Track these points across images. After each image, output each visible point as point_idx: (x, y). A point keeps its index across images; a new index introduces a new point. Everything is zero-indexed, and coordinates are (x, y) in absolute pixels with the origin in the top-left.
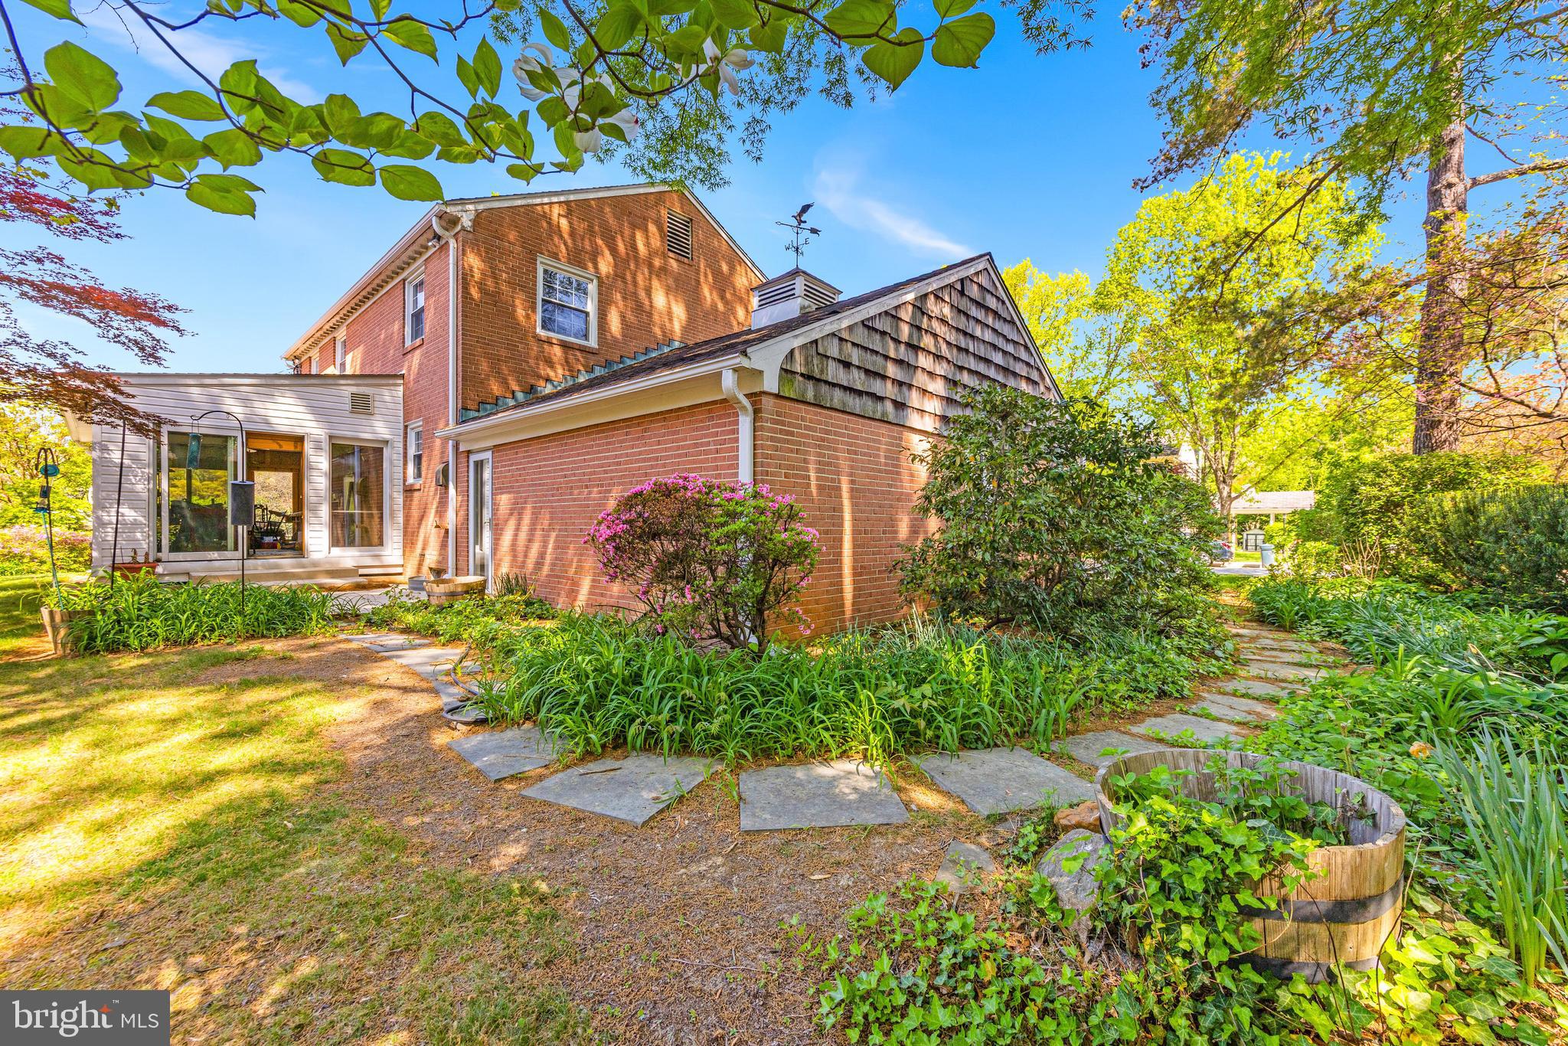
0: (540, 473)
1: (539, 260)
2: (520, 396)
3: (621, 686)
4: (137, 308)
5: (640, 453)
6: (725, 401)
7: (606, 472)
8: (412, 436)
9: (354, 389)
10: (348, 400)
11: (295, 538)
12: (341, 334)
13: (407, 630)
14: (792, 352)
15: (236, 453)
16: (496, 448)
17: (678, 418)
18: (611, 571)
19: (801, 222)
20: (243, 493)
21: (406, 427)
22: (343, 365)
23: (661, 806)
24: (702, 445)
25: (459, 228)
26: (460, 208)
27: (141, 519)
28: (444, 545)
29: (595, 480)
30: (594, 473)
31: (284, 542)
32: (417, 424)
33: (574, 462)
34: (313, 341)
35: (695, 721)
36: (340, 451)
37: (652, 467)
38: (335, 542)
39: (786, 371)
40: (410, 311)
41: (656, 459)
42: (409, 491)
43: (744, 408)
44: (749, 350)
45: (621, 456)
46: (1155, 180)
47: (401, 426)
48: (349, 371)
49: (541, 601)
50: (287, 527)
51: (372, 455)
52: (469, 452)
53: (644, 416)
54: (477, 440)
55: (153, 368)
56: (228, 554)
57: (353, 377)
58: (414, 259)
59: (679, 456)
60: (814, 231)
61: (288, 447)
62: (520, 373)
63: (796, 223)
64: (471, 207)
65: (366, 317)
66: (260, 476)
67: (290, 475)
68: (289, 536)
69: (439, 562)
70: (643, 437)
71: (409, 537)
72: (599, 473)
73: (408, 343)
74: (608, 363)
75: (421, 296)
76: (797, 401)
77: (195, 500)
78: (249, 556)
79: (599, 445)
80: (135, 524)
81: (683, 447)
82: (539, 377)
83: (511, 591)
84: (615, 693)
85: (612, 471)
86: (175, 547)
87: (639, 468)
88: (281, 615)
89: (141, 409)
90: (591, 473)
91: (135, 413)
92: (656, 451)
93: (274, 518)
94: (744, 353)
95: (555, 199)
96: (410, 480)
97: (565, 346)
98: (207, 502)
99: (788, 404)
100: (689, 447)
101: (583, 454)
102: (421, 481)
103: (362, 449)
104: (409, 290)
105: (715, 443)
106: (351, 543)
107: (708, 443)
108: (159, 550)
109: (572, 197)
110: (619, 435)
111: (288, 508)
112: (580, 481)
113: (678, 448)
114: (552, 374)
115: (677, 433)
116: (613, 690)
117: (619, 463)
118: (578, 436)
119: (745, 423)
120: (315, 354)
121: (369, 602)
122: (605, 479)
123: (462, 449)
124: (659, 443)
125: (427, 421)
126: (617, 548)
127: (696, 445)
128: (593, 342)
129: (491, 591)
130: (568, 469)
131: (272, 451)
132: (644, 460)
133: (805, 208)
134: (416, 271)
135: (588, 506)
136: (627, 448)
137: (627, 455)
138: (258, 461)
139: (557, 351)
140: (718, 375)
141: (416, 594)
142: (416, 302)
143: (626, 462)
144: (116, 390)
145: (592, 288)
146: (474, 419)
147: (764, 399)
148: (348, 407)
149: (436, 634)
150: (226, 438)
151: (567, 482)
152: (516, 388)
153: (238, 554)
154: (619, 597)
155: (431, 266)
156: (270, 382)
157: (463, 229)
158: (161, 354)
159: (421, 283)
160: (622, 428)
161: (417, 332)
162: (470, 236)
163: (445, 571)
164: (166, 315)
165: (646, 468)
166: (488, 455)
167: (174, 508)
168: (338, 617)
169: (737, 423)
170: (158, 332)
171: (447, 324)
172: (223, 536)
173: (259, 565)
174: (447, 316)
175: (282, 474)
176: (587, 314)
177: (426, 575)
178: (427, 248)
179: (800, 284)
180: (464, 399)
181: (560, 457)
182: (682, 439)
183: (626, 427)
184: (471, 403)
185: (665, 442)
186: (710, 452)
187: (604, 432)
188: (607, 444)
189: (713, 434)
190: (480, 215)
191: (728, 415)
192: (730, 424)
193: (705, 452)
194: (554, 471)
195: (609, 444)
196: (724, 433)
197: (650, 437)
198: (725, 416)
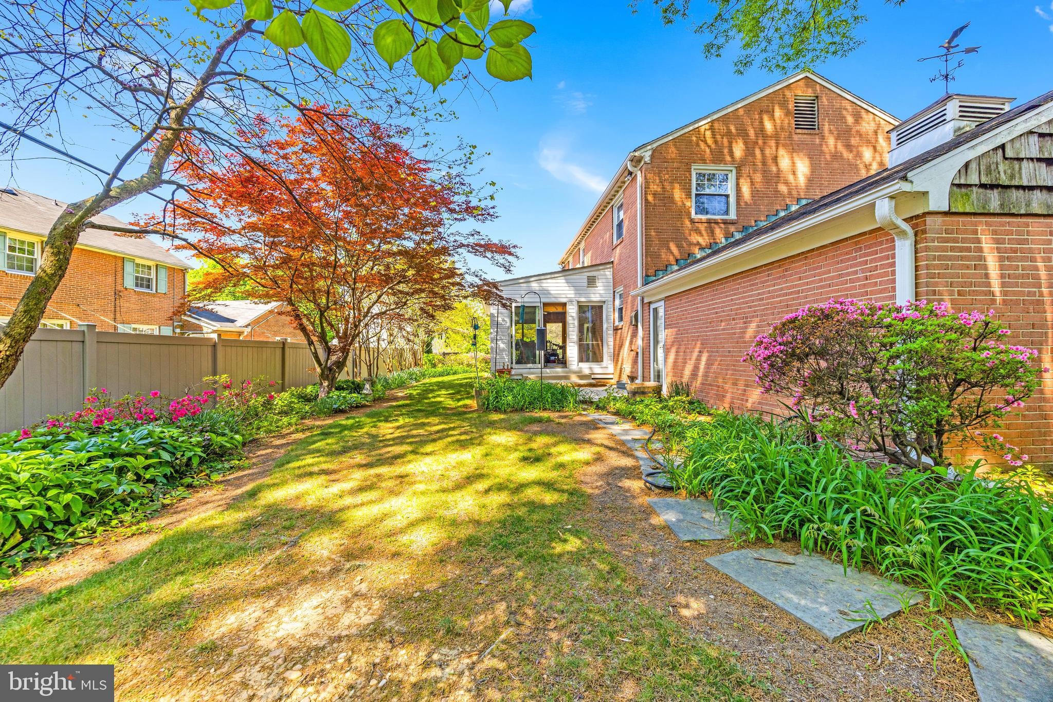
0: (697, 312)
1: (693, 167)
2: (683, 263)
3: (788, 486)
4: (503, 249)
5: (781, 289)
6: (880, 229)
7: (750, 307)
8: (617, 296)
9: (589, 274)
10: (586, 281)
11: (563, 357)
12: (582, 246)
13: (617, 413)
14: (967, 166)
15: (539, 315)
16: (667, 298)
17: (820, 255)
18: (767, 384)
20: (542, 333)
21: (614, 292)
22: (583, 262)
23: (853, 626)
24: (848, 274)
25: (643, 163)
26: (643, 150)
27: (505, 348)
28: (635, 362)
29: (740, 314)
30: (740, 309)
31: (559, 359)
32: (620, 289)
33: (724, 302)
34: (570, 253)
35: (881, 541)
36: (582, 309)
37: (793, 299)
38: (581, 360)
39: (959, 186)
40: (616, 223)
41: (798, 292)
42: (616, 329)
43: (903, 233)
44: (909, 175)
45: (764, 293)
47: (612, 292)
48: (586, 265)
49: (699, 401)
50: (560, 352)
51: (598, 309)
52: (650, 303)
53: (785, 259)
54: (654, 295)
55: (509, 277)
56: (536, 365)
57: (588, 267)
58: (618, 192)
59: (822, 287)
61: (560, 310)
62: (681, 247)
64: (649, 148)
65: (594, 233)
66: (549, 326)
67: (561, 324)
68: (561, 356)
69: (632, 372)
70: (784, 276)
71: (616, 357)
72: (744, 308)
73: (615, 242)
74: (745, 228)
75: (622, 213)
76: (975, 214)
77: (525, 339)
78: (545, 367)
79: (744, 287)
80: (503, 350)
81: (825, 279)
83: (678, 394)
84: (782, 492)
85: (755, 306)
86: (518, 362)
87: (781, 302)
88: (557, 399)
89: (505, 296)
90: (737, 309)
91: (502, 298)
92: (796, 286)
93: (555, 347)
94: (905, 178)
95: (702, 123)
96: (617, 323)
97: (712, 222)
98: (528, 340)
99: (961, 219)
100: (832, 278)
101: (731, 295)
102: (622, 323)
103: (593, 307)
104: (615, 210)
105: (863, 271)
106: (588, 361)
107: (856, 272)
108: (512, 363)
109: (717, 116)
110: (763, 277)
111: (560, 342)
112: (728, 315)
113: (821, 280)
114: (703, 244)
115: (820, 267)
116: (780, 489)
117: (762, 299)
118: (726, 283)
119: (904, 250)
120: (571, 259)
121: (597, 394)
122: (749, 312)
123: (646, 301)
124: (800, 279)
125: (625, 287)
126: (772, 366)
127: (840, 276)
128: (733, 216)
129: (665, 392)
130: (718, 308)
131: (553, 313)
132: (786, 294)
134: (619, 199)
135: (735, 334)
136: (769, 286)
137: (769, 292)
138: (548, 318)
139: (705, 226)
140: (872, 206)
141: (621, 391)
142: (619, 217)
143: (768, 298)
144: (497, 289)
145: (731, 176)
146: (653, 281)
147: (929, 219)
148: (586, 284)
149: (634, 418)
150: (535, 307)
151: (717, 317)
152: (680, 258)
153: (539, 366)
155: (627, 192)
156: (552, 275)
157: (645, 163)
158: (512, 268)
159: (622, 205)
160: (764, 271)
161: (620, 235)
162: (649, 166)
163: (636, 378)
164: (512, 250)
165: (787, 300)
166: (662, 303)
167: (517, 344)
168: (584, 402)
169: (893, 248)
170: (510, 258)
171: (636, 225)
172: (534, 356)
173: (548, 371)
174: (636, 220)
175: (557, 324)
176: (726, 196)
177: (625, 379)
178: (624, 182)
179: (952, 108)
180: (647, 270)
181: (712, 300)
182: (825, 273)
183: (768, 270)
184: (651, 272)
185: (806, 277)
186: (858, 280)
187: (748, 276)
188: (751, 285)
189: (861, 264)
190: (654, 151)
191: (881, 243)
192: (882, 251)
193: (852, 281)
194: (708, 310)
195: (753, 285)
196: (875, 260)
197: (791, 275)
198: (876, 245)
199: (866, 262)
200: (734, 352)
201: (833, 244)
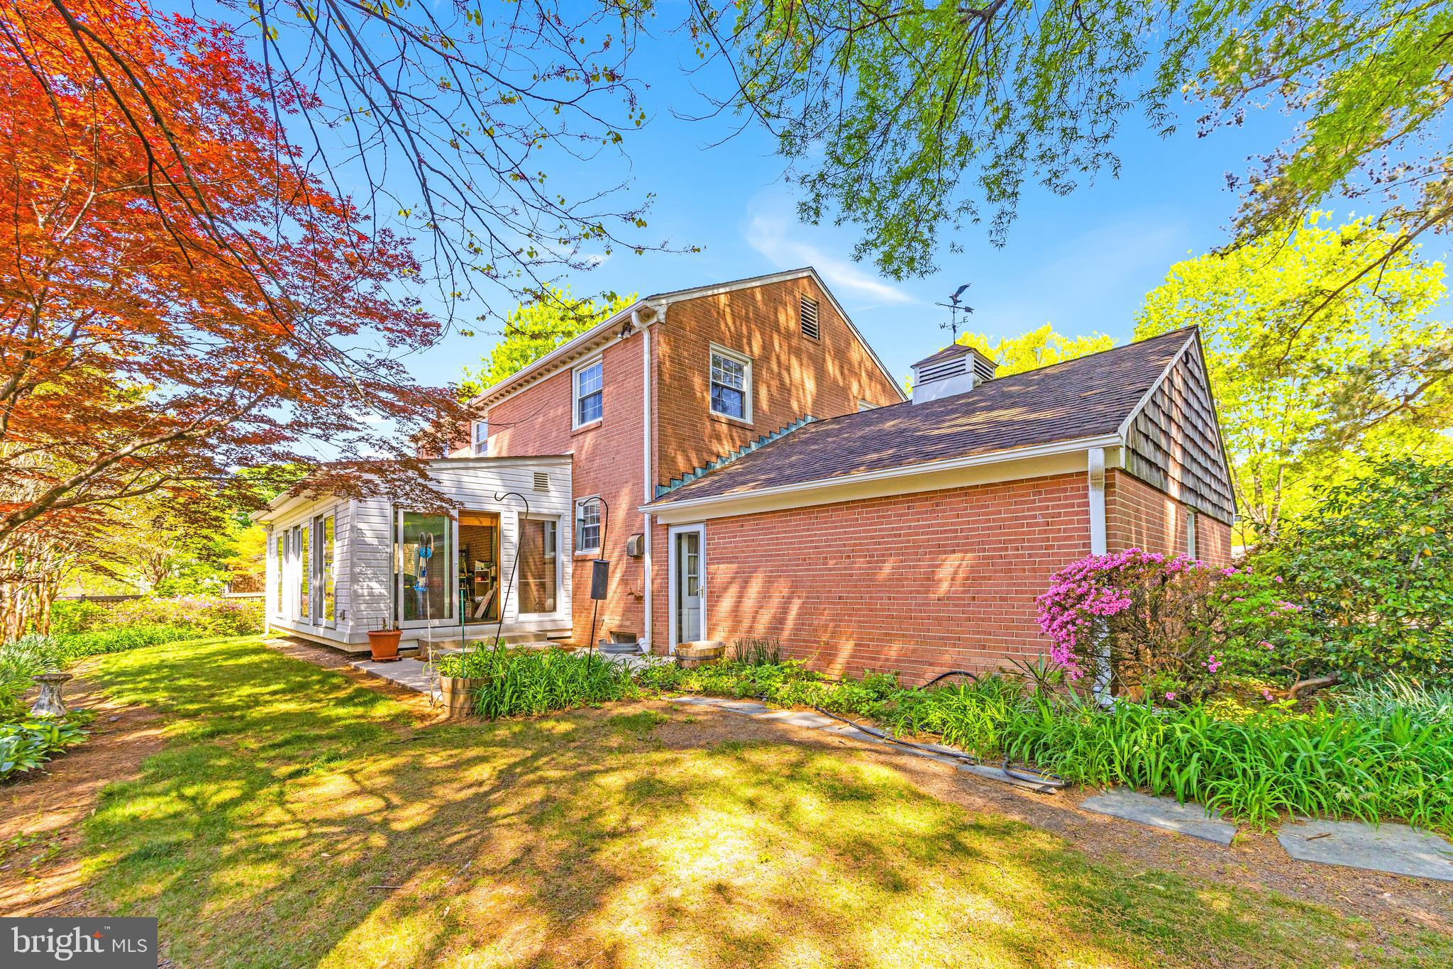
0: (777, 544)
1: (711, 346)
2: (699, 472)
5: (929, 526)
7: (879, 543)
9: (537, 469)
10: (532, 480)
12: (480, 418)
14: (1128, 429)
16: (712, 521)
19: (956, 302)
21: (574, 502)
24: (1025, 518)
25: (655, 320)
26: (655, 303)
27: (384, 592)
28: (636, 611)
29: (860, 551)
30: (860, 544)
32: (590, 499)
33: (829, 534)
36: (526, 525)
38: (523, 608)
39: (1127, 447)
40: (576, 397)
41: (956, 531)
44: (1120, 429)
45: (901, 528)
46: (1238, 246)
47: (570, 501)
52: (671, 525)
53: (936, 492)
56: (446, 621)
57: (536, 457)
58: (587, 349)
59: (989, 528)
60: (968, 310)
61: (486, 522)
62: (698, 450)
63: (952, 303)
64: (664, 301)
65: (517, 402)
69: (621, 626)
72: (867, 544)
73: (577, 426)
74: (761, 439)
75: (597, 383)
80: (380, 596)
81: (994, 520)
82: (712, 453)
85: (887, 542)
86: (408, 617)
87: (928, 540)
90: (855, 545)
94: (1118, 432)
95: (722, 290)
97: (731, 424)
100: (1005, 519)
102: (594, 551)
103: (540, 523)
104: (580, 378)
105: (1043, 516)
106: (533, 609)
107: (1034, 517)
108: (396, 618)
109: (734, 288)
112: (838, 552)
113: (988, 521)
114: (721, 450)
119: (1096, 498)
123: (660, 521)
124: (957, 516)
125: (606, 496)
127: (1014, 518)
128: (748, 420)
130: (820, 541)
133: (962, 289)
134: (589, 360)
135: (851, 575)
136: (908, 521)
137: (910, 527)
139: (724, 428)
140: (1084, 454)
145: (747, 369)
146: (669, 493)
147: (1116, 474)
148: (532, 485)
151: (817, 553)
152: (696, 464)
154: (897, 661)
155: (612, 355)
157: (658, 321)
163: (639, 635)
165: (939, 539)
166: (701, 528)
167: (406, 583)
172: (442, 605)
174: (640, 400)
176: (742, 394)
177: (605, 638)
178: (608, 340)
179: (969, 360)
180: (660, 476)
182: (993, 513)
183: (908, 502)
184: (665, 481)
185: (967, 515)
186: (1037, 524)
187: (874, 506)
188: (878, 517)
189: (1040, 508)
190: (670, 308)
191: (1065, 490)
192: (1066, 498)
193: (1029, 525)
194: (800, 543)
195: (883, 517)
196: (1058, 507)
197: (944, 511)
198: (1059, 491)
199: (1047, 508)
200: (847, 598)
201: (1004, 483)
